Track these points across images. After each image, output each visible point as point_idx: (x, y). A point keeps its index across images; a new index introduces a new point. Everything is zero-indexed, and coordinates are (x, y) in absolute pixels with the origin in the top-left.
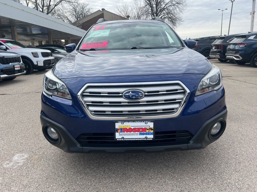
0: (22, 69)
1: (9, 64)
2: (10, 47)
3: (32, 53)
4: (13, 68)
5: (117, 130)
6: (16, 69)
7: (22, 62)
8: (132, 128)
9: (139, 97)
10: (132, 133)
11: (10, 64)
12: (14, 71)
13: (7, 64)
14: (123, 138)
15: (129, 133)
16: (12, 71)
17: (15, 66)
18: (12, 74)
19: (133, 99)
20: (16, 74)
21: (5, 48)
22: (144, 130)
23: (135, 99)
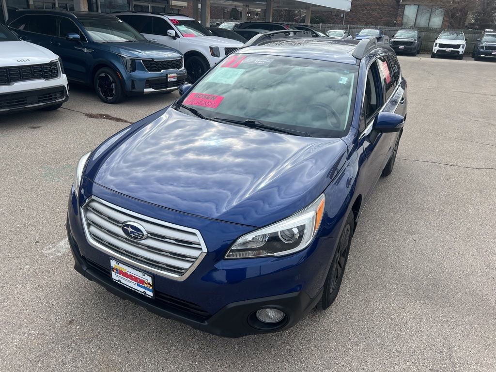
0: (180, 80)
1: (160, 71)
2: (183, 32)
3: (211, 48)
4: (165, 77)
5: (113, 269)
6: (169, 80)
7: (183, 68)
8: (129, 274)
9: (139, 237)
10: (129, 279)
11: (162, 71)
12: (166, 83)
13: (157, 71)
14: (119, 281)
15: (125, 278)
16: (162, 83)
17: (169, 75)
18: (162, 88)
19: (131, 236)
20: (168, 89)
21: (174, 35)
22: (142, 282)
23: (134, 238)
